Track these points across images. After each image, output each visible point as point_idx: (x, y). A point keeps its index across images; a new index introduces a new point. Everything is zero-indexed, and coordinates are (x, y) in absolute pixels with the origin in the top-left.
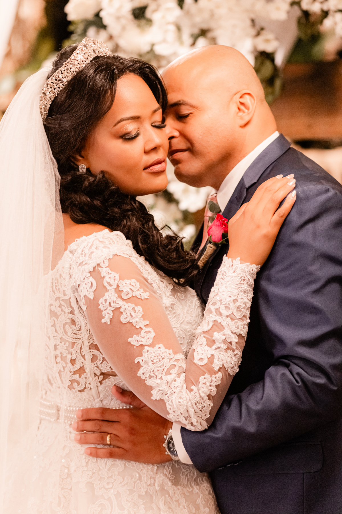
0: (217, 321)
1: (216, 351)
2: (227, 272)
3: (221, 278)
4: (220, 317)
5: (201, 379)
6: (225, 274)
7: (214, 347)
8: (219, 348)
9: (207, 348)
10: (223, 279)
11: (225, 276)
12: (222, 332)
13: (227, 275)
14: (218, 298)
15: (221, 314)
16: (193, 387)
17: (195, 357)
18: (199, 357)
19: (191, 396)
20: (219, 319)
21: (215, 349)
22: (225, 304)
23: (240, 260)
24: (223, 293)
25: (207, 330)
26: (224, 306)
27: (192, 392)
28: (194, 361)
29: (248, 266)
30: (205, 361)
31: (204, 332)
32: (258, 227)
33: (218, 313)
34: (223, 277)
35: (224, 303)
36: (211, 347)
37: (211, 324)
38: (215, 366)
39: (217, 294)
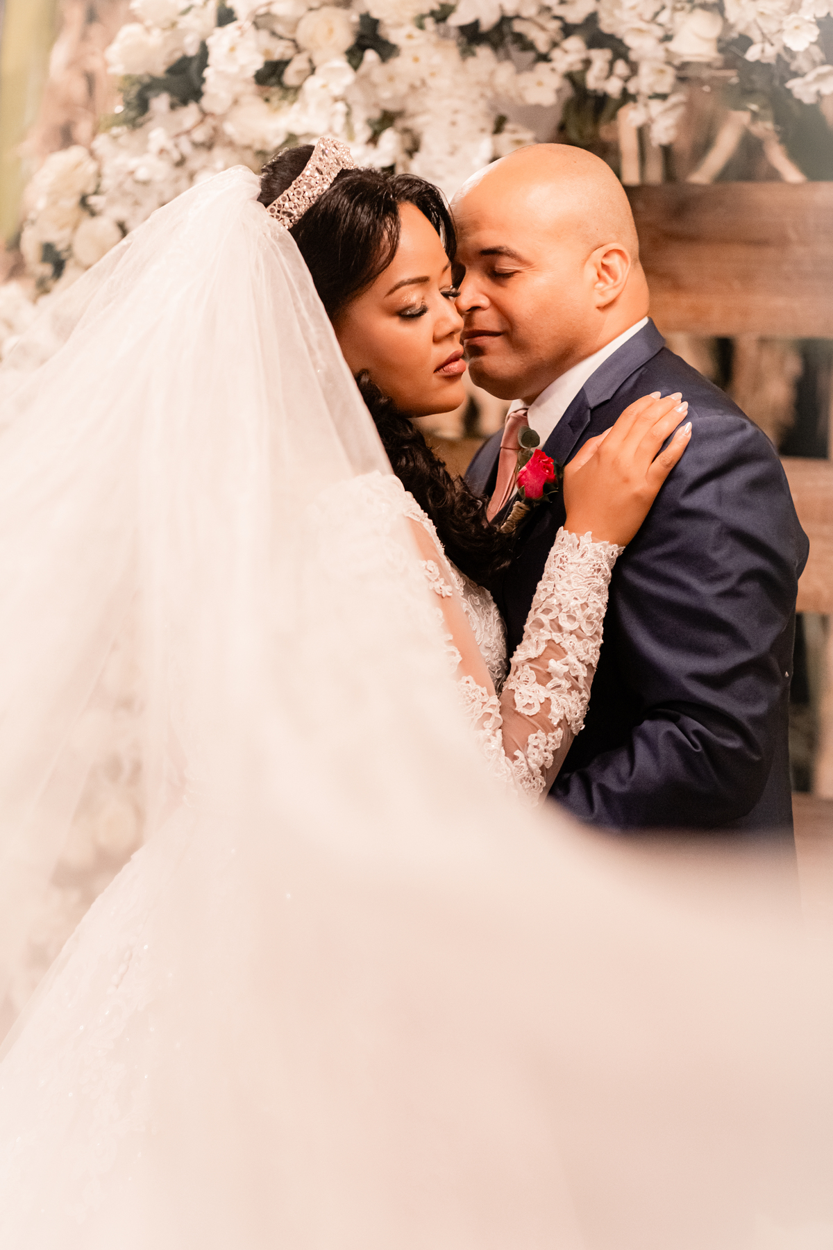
0: (554, 641)
1: (553, 691)
2: (569, 556)
3: (558, 567)
4: (559, 634)
5: (531, 737)
6: (564, 559)
7: (550, 685)
8: (559, 686)
9: (537, 686)
10: (561, 568)
11: (565, 564)
12: (563, 660)
13: (569, 561)
14: (554, 601)
15: (560, 629)
16: (517, 753)
17: (516, 701)
18: (525, 701)
19: (514, 768)
20: (556, 637)
21: (553, 689)
22: (567, 612)
23: (592, 535)
24: (564, 592)
25: (533, 657)
26: (566, 614)
27: (515, 761)
28: (516, 709)
29: (605, 546)
30: (536, 709)
31: (530, 660)
32: (626, 480)
33: (556, 627)
34: (561, 565)
35: (565, 610)
36: (544, 685)
37: (543, 646)
38: (553, 718)
39: (552, 595)
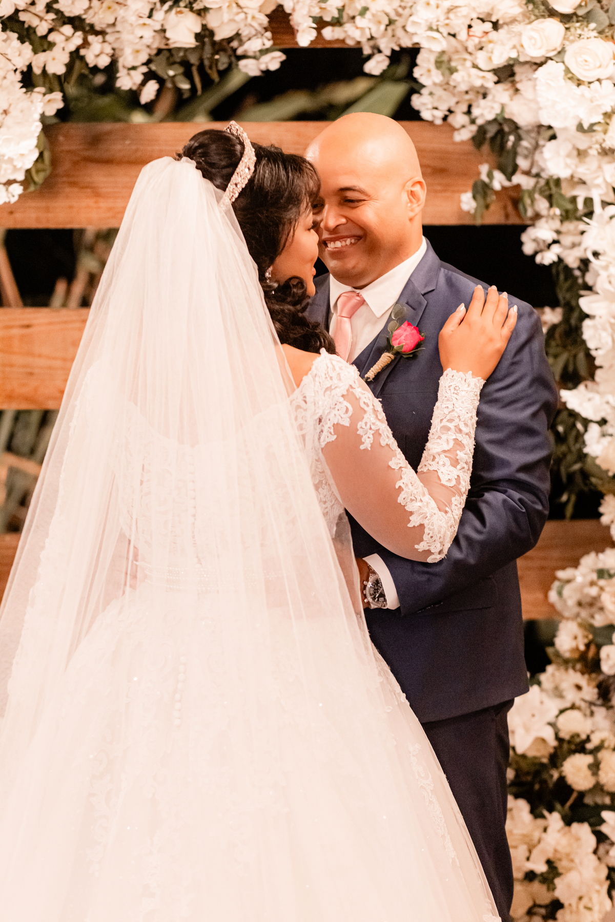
0: (458, 439)
1: (461, 471)
2: (460, 386)
3: (454, 393)
4: (460, 435)
5: (453, 499)
7: (459, 467)
8: (464, 468)
9: (452, 468)
10: (456, 394)
12: (464, 451)
13: (460, 390)
14: (455, 414)
16: (447, 509)
18: (447, 478)
19: (447, 518)
20: (460, 437)
21: (460, 470)
24: (461, 408)
25: (446, 450)
26: (463, 423)
28: (442, 482)
30: (453, 483)
31: (444, 451)
33: (458, 430)
34: (456, 392)
35: (463, 420)
36: (455, 467)
37: (452, 443)
